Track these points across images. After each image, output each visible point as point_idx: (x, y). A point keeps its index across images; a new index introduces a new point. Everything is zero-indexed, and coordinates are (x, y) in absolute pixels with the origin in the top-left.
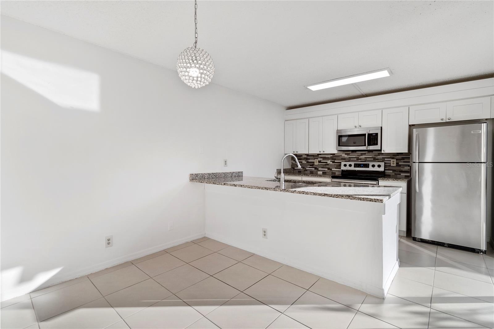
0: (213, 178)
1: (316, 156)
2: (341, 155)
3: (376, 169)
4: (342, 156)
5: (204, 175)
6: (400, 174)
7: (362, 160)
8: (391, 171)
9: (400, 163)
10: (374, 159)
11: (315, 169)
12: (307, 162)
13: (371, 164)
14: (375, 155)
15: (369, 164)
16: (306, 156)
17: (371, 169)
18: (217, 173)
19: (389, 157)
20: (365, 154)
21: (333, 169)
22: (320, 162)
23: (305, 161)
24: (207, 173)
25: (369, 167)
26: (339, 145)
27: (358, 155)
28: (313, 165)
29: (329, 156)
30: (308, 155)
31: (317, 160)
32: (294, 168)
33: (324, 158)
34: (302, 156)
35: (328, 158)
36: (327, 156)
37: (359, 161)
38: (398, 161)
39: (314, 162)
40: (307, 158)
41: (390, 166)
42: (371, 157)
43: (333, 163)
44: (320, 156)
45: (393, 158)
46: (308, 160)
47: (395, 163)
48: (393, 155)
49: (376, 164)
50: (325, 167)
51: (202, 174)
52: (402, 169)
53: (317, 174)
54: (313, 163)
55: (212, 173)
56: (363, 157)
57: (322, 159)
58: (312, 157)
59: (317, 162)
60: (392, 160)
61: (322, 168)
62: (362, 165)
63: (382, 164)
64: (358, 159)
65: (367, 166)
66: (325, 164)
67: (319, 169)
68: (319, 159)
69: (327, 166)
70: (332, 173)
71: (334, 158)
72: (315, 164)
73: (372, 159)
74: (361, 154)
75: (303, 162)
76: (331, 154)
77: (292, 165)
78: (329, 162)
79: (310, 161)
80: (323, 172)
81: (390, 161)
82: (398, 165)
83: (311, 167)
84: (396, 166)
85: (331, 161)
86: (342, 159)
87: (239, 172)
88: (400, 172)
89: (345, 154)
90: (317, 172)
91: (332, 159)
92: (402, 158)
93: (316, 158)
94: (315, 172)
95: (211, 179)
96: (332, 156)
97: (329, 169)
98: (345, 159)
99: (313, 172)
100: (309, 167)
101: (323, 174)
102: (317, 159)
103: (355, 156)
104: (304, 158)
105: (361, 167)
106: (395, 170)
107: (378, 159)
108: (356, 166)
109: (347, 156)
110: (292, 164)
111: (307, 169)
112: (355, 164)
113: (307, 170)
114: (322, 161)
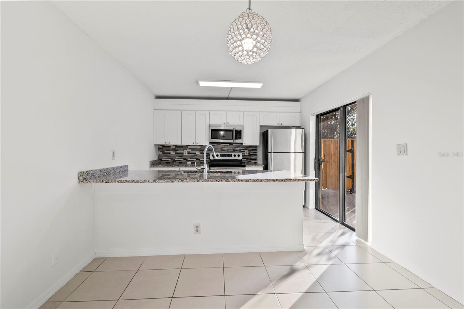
1: (185, 147)
3: (237, 158)
5: (95, 172)
6: (251, 161)
7: (225, 151)
8: (245, 160)
9: (251, 153)
10: (234, 150)
11: (184, 159)
12: (175, 153)
13: (233, 154)
14: (234, 147)
15: (231, 154)
16: (174, 147)
17: (233, 158)
19: (244, 148)
20: (227, 146)
21: (201, 159)
22: (189, 153)
23: (174, 152)
24: (98, 170)
25: (231, 157)
26: (212, 138)
27: (222, 147)
28: (181, 156)
29: (198, 147)
30: (176, 146)
32: (161, 159)
33: (193, 149)
34: (170, 147)
35: (197, 149)
36: (195, 147)
37: (223, 151)
38: (249, 151)
39: (183, 153)
40: (176, 149)
41: (245, 155)
42: (231, 148)
43: (201, 153)
44: (188, 147)
45: (246, 150)
46: (177, 151)
47: (248, 153)
48: (247, 147)
49: (237, 154)
50: (193, 157)
51: (93, 171)
52: (252, 158)
53: (186, 164)
54: (181, 154)
55: (103, 169)
56: (226, 148)
57: (191, 150)
58: (181, 148)
59: (186, 153)
60: (246, 151)
61: (191, 158)
62: (226, 155)
63: (241, 154)
64: (222, 150)
65: (230, 156)
66: (194, 154)
67: (188, 159)
68: (189, 150)
69: (196, 157)
70: (200, 162)
71: (202, 149)
72: (184, 155)
73: (232, 150)
74: (224, 146)
75: (171, 153)
76: (199, 146)
78: (198, 153)
79: (178, 152)
80: (192, 162)
81: (245, 151)
82: (250, 155)
83: (180, 157)
84: (249, 155)
85: (199, 152)
87: (124, 166)
88: (251, 160)
90: (186, 162)
91: (200, 150)
92: (252, 149)
93: (184, 148)
94: (183, 162)
96: (200, 147)
97: (197, 159)
99: (182, 162)
100: (178, 158)
101: (192, 164)
102: (186, 150)
103: (219, 147)
104: (173, 149)
105: (226, 157)
106: (248, 158)
107: (236, 150)
108: (222, 155)
110: (159, 155)
111: (175, 159)
112: (221, 154)
113: (175, 161)
114: (191, 152)
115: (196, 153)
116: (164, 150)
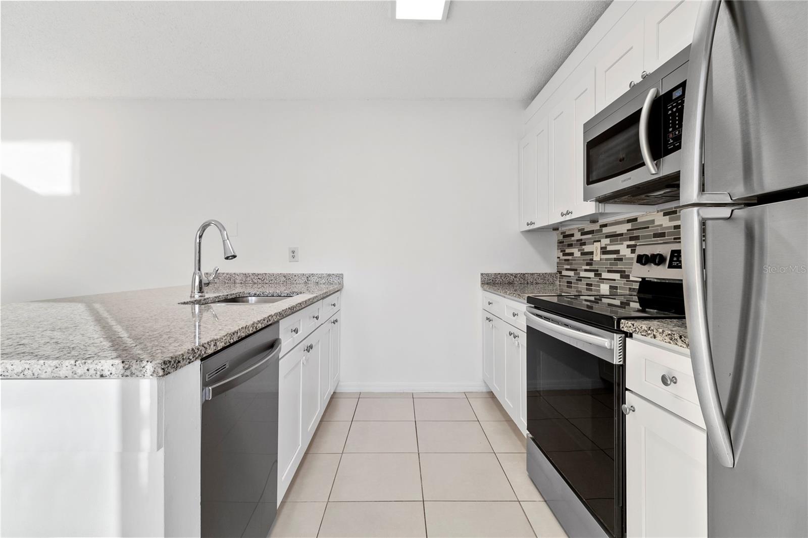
0: (255, 283)
1: (596, 231)
2: (653, 221)
4: (657, 223)
5: (234, 276)
11: (595, 275)
12: (581, 254)
16: (577, 236)
18: (266, 274)
22: (604, 251)
23: (579, 251)
24: (240, 274)
26: (589, 180)
28: (591, 262)
29: (624, 228)
30: (582, 231)
31: (598, 245)
33: (613, 237)
34: (572, 235)
35: (621, 235)
36: (619, 229)
39: (592, 253)
40: (581, 239)
43: (632, 252)
44: (604, 230)
46: (584, 247)
50: (614, 268)
51: (227, 274)
53: (599, 291)
54: (591, 257)
55: (253, 274)
57: (608, 241)
58: (590, 236)
59: (599, 251)
61: (609, 272)
66: (614, 256)
67: (605, 275)
68: (604, 242)
69: (620, 267)
70: (630, 289)
71: (636, 233)
72: (595, 258)
75: (575, 255)
76: (629, 221)
77: (558, 263)
78: (624, 249)
79: (585, 249)
83: (587, 267)
85: (628, 246)
86: (656, 235)
87: (329, 275)
89: (665, 214)
90: (599, 286)
93: (597, 237)
95: (250, 285)
96: (629, 226)
98: (662, 235)
102: (600, 241)
104: (577, 241)
109: (671, 220)
110: (558, 260)
112: (673, 254)
114: (608, 248)
115: (622, 253)
116: (565, 245)
